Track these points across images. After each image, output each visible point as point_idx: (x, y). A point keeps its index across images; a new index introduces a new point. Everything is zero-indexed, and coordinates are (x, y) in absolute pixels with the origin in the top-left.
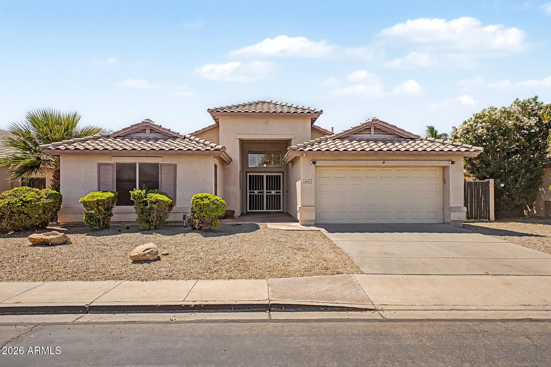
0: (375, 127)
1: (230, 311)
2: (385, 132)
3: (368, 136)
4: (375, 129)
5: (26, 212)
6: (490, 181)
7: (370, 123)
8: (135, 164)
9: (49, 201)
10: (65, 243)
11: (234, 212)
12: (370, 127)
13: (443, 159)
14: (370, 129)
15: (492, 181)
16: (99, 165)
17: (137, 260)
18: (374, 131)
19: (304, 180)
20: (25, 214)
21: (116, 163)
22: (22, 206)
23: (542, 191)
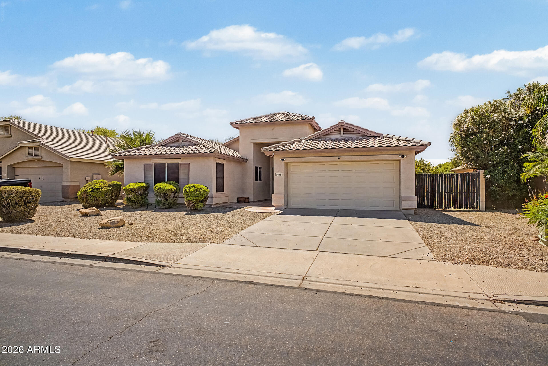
0: (344, 128)
1: (84, 259)
2: (353, 132)
3: (338, 136)
4: (344, 130)
5: (94, 196)
6: (480, 172)
7: (338, 126)
8: (165, 163)
9: (109, 189)
10: (98, 215)
11: (248, 198)
12: (340, 128)
13: (395, 154)
14: (340, 130)
15: (482, 172)
16: (145, 165)
17: (103, 227)
18: (344, 132)
19: (276, 174)
20: (94, 197)
21: (154, 164)
22: (92, 192)
23: (545, 182)
